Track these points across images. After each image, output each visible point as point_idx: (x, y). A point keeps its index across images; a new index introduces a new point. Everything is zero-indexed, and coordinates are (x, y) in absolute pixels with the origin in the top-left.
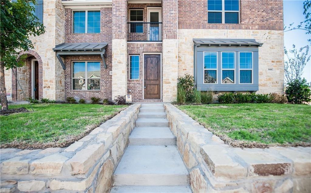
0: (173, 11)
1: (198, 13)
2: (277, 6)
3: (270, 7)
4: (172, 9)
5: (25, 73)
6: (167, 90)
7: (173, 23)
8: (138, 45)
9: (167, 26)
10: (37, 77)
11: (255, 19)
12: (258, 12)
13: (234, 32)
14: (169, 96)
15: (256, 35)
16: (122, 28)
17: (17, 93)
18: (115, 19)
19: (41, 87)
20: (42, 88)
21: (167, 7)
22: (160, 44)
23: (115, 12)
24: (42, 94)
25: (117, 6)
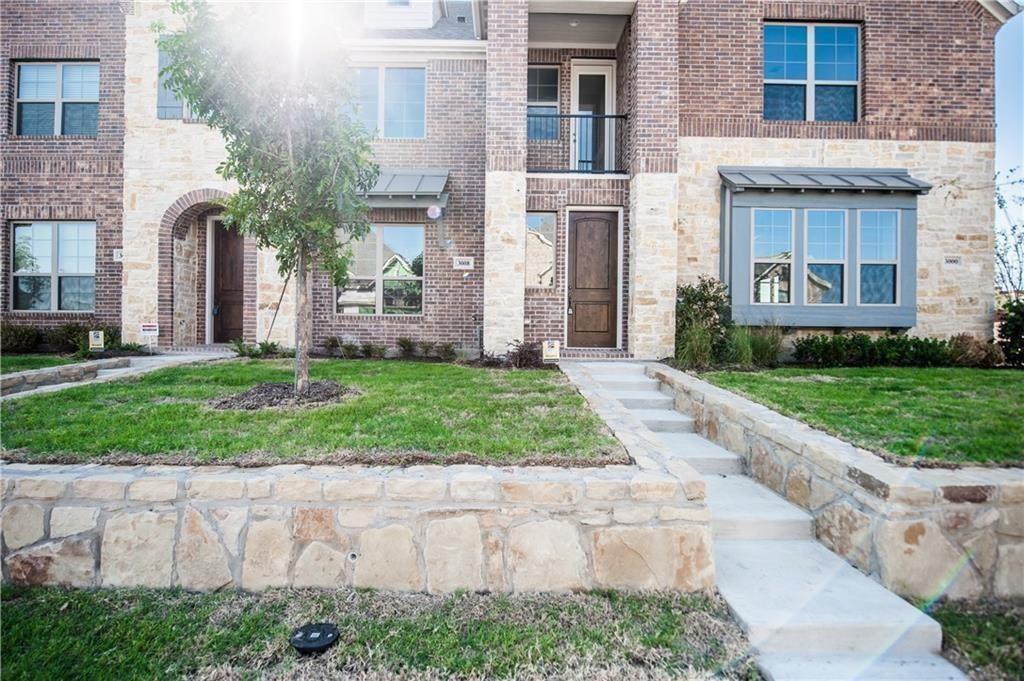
0: (666, 88)
1: (735, 90)
2: (976, 69)
3: (954, 69)
4: (665, 83)
5: (191, 261)
6: (647, 323)
7: (666, 126)
8: (551, 183)
9: (650, 135)
11: (907, 106)
12: (919, 85)
13: (843, 148)
14: (653, 342)
15: (911, 156)
16: (516, 138)
17: (172, 323)
18: (495, 112)
19: (251, 305)
20: (255, 310)
21: (650, 78)
22: (617, 181)
23: (496, 90)
24: (255, 328)
25: (503, 72)
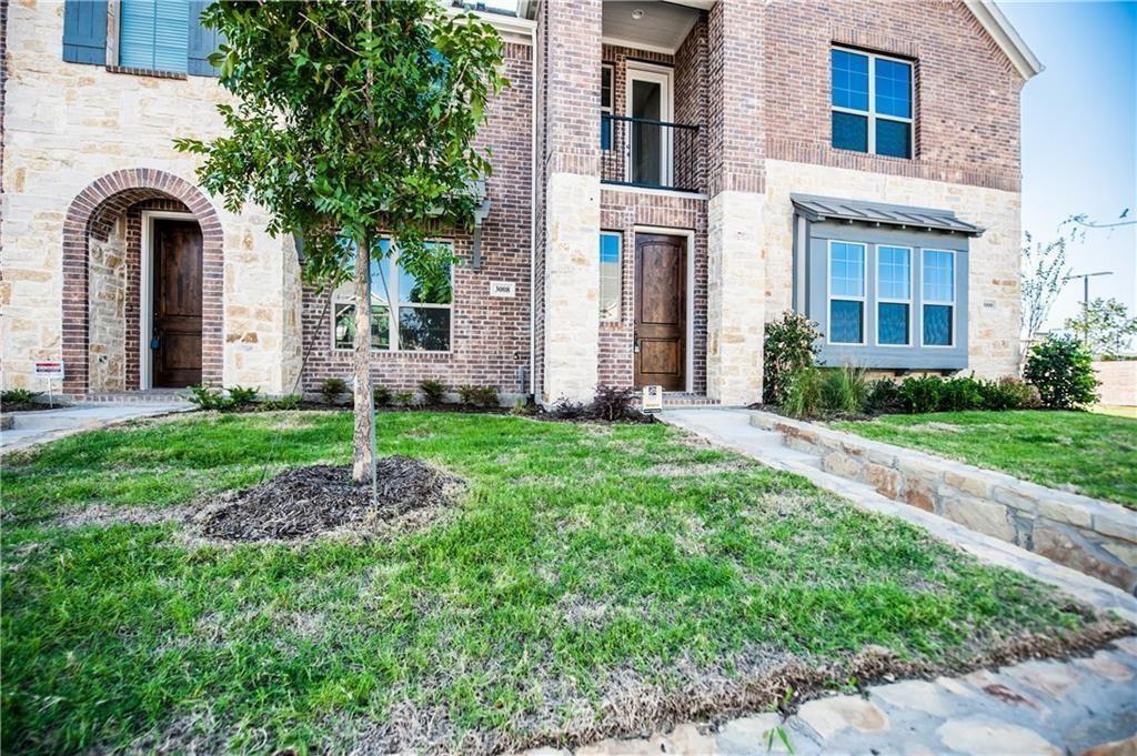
0: (753, 97)
1: (807, 112)
2: (1006, 120)
3: (990, 118)
4: (752, 91)
5: (117, 272)
6: (735, 364)
7: (753, 139)
8: (617, 197)
9: (737, 148)
10: (163, 290)
11: (954, 149)
12: (963, 129)
13: (902, 184)
14: (740, 386)
15: (958, 199)
16: (588, 135)
17: (87, 360)
18: (563, 99)
19: (215, 336)
20: (220, 343)
21: (737, 82)
22: (690, 200)
23: (564, 71)
24: (221, 367)
25: (572, 50)
